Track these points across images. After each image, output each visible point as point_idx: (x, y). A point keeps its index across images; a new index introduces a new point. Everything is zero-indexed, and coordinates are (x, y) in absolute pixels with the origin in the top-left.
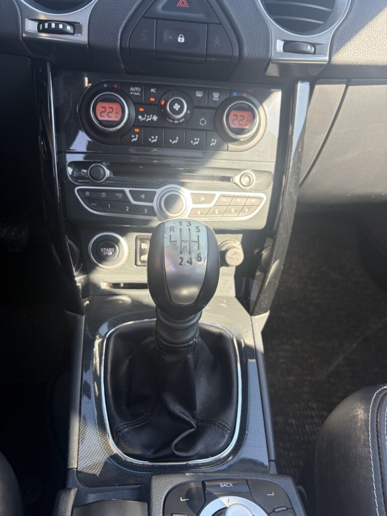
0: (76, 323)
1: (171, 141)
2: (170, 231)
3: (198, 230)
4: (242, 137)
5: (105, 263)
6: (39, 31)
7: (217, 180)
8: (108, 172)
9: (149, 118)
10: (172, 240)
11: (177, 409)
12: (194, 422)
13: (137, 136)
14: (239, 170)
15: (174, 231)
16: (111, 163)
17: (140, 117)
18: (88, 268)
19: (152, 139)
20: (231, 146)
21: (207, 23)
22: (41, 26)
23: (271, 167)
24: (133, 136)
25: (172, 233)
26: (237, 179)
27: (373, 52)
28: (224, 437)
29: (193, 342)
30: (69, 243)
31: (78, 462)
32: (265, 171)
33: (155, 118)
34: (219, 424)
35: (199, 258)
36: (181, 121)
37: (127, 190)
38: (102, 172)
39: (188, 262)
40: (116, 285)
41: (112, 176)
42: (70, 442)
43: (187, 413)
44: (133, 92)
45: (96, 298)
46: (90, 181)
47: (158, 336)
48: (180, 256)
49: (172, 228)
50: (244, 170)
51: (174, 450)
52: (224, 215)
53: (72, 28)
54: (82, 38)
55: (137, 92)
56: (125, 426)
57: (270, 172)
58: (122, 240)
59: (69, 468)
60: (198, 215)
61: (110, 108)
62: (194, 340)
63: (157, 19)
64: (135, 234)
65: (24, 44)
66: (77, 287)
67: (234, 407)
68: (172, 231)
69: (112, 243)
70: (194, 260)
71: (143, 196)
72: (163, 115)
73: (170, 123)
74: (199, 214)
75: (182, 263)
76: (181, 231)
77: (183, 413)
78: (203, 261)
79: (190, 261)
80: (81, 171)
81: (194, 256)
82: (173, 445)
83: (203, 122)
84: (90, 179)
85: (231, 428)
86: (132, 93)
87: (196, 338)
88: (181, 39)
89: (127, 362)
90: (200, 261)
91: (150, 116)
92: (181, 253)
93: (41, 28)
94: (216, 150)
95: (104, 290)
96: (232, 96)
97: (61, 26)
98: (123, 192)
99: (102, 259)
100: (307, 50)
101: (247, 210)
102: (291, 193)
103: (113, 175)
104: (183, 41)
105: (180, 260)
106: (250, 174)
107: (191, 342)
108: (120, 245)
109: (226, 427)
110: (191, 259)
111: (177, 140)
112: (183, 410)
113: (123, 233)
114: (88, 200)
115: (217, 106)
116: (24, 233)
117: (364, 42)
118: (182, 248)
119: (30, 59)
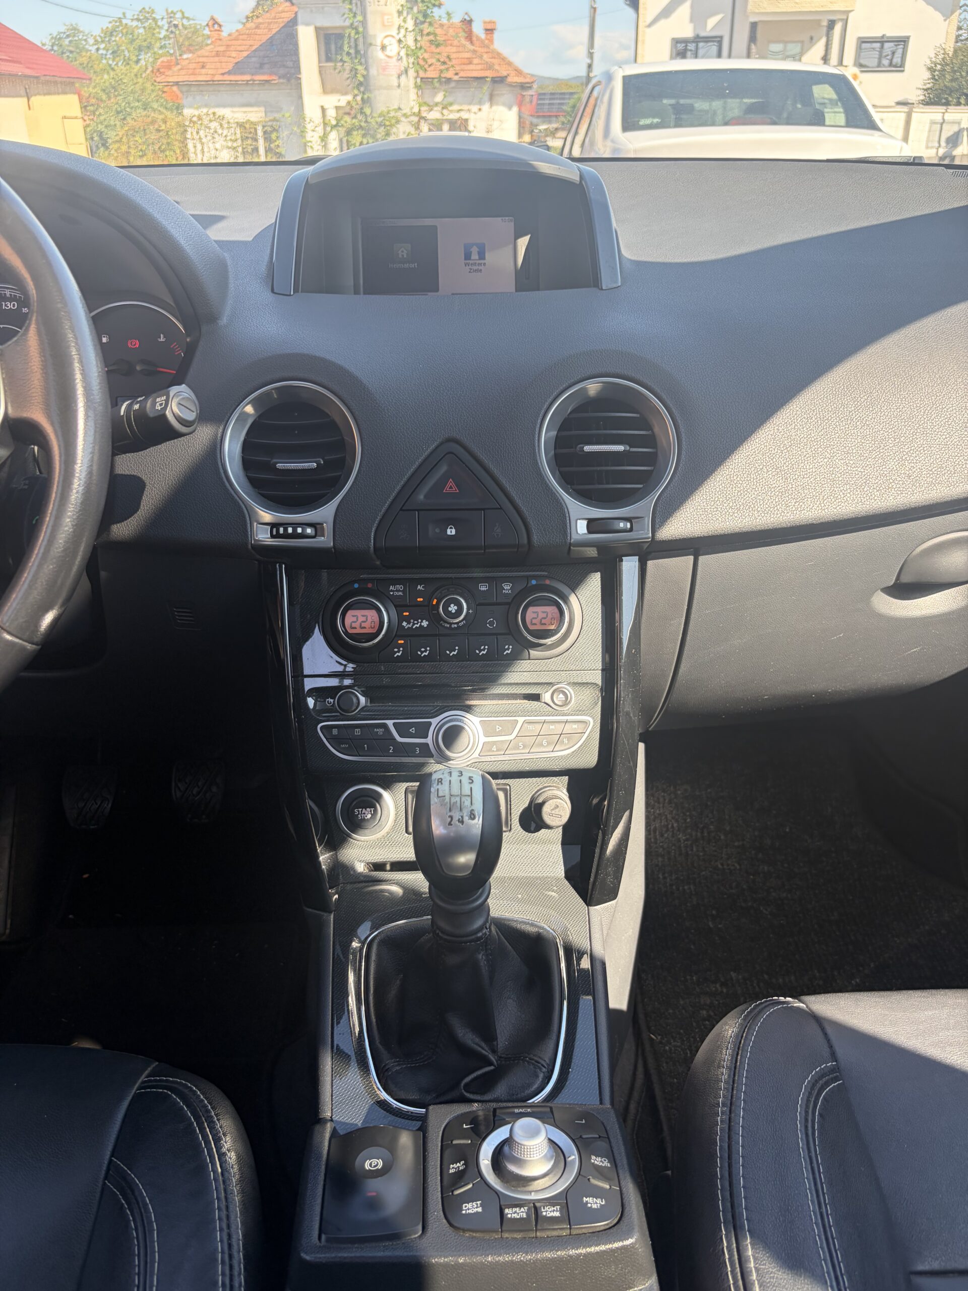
0: (321, 925)
1: (448, 652)
2: (438, 784)
3: (471, 781)
4: (548, 641)
5: (361, 831)
6: (272, 536)
7: (520, 699)
8: (362, 699)
9: (417, 624)
10: (440, 795)
11: (468, 1038)
12: (494, 1058)
13: (401, 649)
14: (550, 684)
15: (442, 784)
16: (366, 687)
17: (404, 624)
18: (336, 842)
19: (422, 652)
20: (533, 653)
21: (484, 509)
22: (275, 530)
23: (597, 677)
24: (396, 650)
25: (440, 786)
26: (546, 697)
27: (715, 519)
28: (537, 1076)
29: (483, 934)
30: (310, 806)
31: (332, 1110)
32: (587, 683)
33: (425, 623)
34: (530, 1059)
35: (472, 816)
36: (461, 624)
37: (390, 723)
38: (355, 700)
39: (459, 821)
40: (379, 867)
41: (369, 704)
42: (321, 1084)
43: (483, 1044)
44: (393, 591)
45: (349, 887)
46: (338, 714)
47: (435, 927)
48: (449, 814)
49: (440, 780)
50: (558, 683)
51: (463, 1091)
52: (532, 751)
53: (313, 529)
54: (325, 541)
55: (399, 591)
56: (396, 1063)
57: (597, 685)
58: (386, 795)
59: (321, 1117)
60: (494, 751)
61: (363, 616)
62: (484, 931)
63: (418, 510)
64: (404, 785)
65: (253, 552)
66: (322, 871)
67: (554, 1037)
68: (440, 783)
69: (371, 801)
70: (466, 819)
71: (413, 730)
72: (435, 619)
73: (447, 627)
74: (495, 749)
75: (452, 823)
76: (450, 784)
77: (477, 1044)
78: (477, 819)
79: (461, 820)
80: (325, 701)
81: (466, 813)
82: (462, 1085)
83: (491, 623)
84: (338, 712)
85: (547, 1064)
86: (392, 593)
87: (487, 929)
88: (451, 531)
89: (398, 982)
90: (474, 819)
91: (418, 621)
92: (450, 810)
93: (274, 533)
94: (514, 660)
95: (361, 874)
96: (529, 585)
97: (299, 530)
98: (385, 726)
99: (356, 825)
100: (618, 528)
101: (566, 741)
102: (628, 714)
103: (371, 702)
104: (453, 532)
105: (449, 819)
106: (563, 688)
107: (480, 934)
108: (383, 803)
109: (539, 1063)
110: (462, 817)
111: (457, 651)
112: (477, 1040)
113: (387, 784)
114: (336, 741)
115: (509, 601)
116: (214, 789)
117: (699, 507)
118: (452, 804)
119: (256, 562)
